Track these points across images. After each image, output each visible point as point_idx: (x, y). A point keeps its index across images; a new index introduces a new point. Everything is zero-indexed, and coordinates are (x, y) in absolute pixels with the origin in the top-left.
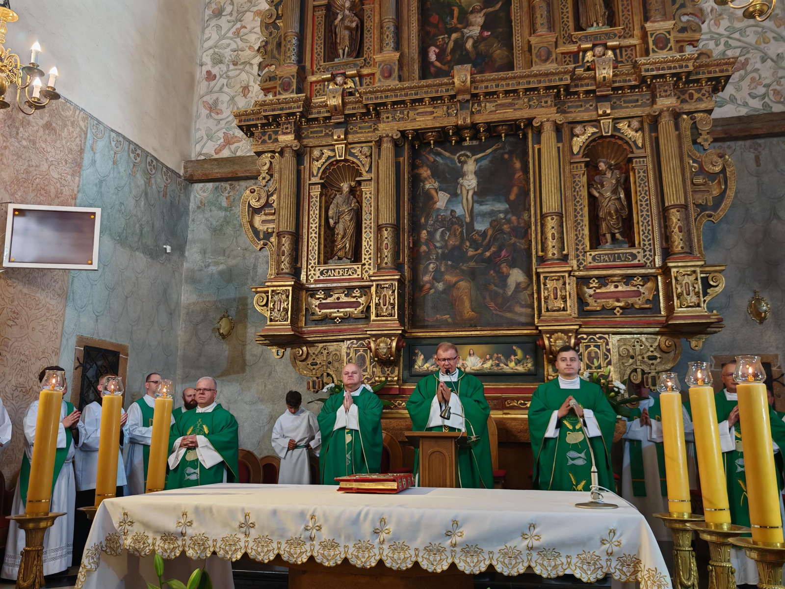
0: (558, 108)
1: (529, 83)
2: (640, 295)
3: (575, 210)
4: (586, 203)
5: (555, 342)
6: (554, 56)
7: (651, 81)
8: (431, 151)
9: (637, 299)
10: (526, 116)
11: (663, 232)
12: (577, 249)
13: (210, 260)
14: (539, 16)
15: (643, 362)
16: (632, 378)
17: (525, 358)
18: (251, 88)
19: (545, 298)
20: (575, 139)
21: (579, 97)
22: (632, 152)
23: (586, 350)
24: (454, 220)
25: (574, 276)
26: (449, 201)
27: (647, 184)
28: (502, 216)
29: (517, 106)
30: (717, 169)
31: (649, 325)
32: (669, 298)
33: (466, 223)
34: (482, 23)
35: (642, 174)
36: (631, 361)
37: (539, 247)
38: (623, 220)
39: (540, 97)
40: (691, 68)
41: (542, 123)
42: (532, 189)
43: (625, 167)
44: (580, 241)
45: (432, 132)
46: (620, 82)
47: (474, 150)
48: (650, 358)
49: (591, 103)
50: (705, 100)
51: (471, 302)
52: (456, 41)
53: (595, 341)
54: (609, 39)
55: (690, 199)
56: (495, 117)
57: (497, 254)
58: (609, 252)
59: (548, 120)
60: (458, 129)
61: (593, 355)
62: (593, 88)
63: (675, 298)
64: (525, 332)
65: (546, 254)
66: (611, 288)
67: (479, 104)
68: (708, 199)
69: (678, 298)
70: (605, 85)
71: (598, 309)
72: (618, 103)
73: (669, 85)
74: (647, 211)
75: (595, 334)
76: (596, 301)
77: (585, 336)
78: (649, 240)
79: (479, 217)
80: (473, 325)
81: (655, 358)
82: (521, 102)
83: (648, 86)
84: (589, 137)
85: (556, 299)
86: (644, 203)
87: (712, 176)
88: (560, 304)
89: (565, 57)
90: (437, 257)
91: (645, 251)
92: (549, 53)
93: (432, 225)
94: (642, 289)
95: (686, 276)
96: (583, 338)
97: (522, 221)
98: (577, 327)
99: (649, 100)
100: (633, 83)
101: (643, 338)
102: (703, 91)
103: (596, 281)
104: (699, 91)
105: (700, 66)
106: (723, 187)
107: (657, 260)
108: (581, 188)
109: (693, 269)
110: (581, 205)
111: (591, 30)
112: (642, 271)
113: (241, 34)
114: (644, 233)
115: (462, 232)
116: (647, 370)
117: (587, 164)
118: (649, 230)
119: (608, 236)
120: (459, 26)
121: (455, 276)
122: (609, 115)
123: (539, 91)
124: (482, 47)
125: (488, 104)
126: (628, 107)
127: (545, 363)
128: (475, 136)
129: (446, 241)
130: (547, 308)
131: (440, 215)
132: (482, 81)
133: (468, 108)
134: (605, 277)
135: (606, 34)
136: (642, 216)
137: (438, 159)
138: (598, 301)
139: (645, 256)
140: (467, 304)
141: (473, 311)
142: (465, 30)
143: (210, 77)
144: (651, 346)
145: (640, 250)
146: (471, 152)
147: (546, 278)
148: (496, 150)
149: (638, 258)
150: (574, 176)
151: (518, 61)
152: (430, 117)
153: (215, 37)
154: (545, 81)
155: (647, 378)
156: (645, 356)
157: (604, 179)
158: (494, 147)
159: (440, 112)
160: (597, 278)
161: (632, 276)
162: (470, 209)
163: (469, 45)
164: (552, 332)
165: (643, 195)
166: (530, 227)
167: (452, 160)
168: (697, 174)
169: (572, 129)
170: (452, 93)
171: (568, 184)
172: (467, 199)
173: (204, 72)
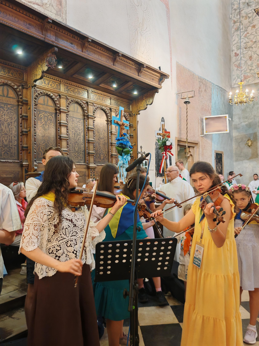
13: (242, 121)
18: (253, 57)
113: (247, 36)
143: (237, 55)
153: (237, 39)
173: (234, 53)
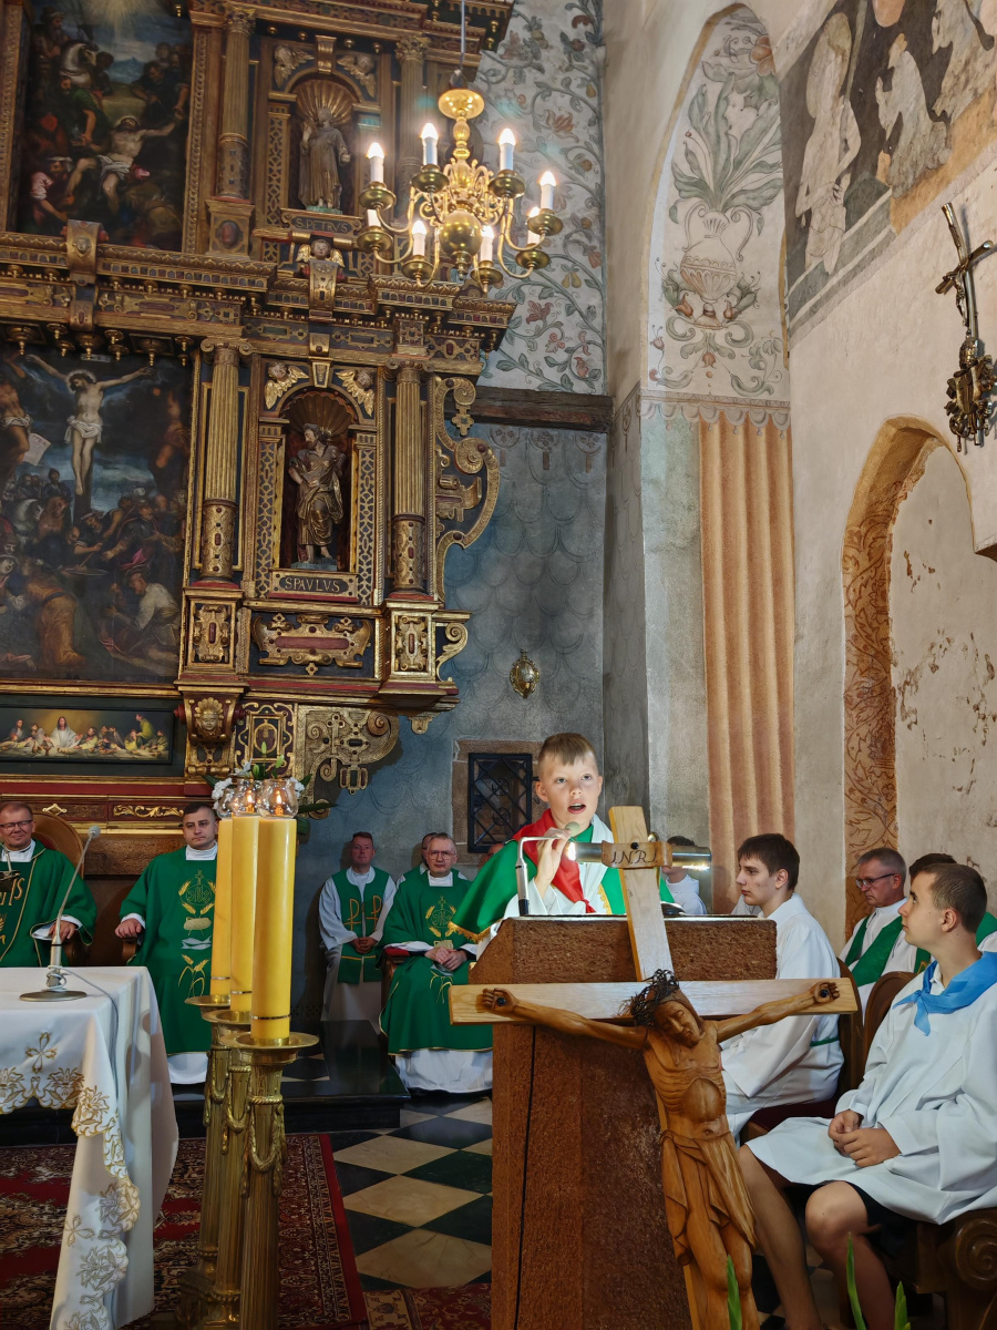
0: (248, 328)
1: (199, 277)
2: (347, 647)
3: (261, 500)
4: (280, 491)
5: (202, 713)
6: (245, 241)
7: (392, 314)
8: (21, 359)
9: (342, 652)
10: (191, 332)
11: (389, 553)
12: (259, 565)
14: (228, 168)
15: (341, 748)
16: (322, 773)
17: (154, 735)
19: (194, 638)
20: (270, 384)
21: (282, 315)
22: (357, 421)
23: (256, 726)
24: (55, 487)
25: (248, 607)
26: (48, 453)
27: (373, 475)
28: (141, 491)
29: (176, 313)
30: (475, 469)
31: (354, 693)
32: (386, 655)
33: (77, 496)
34: (136, 153)
35: (367, 459)
36: (323, 746)
37: (197, 553)
38: (334, 525)
39: (216, 306)
40: (449, 307)
41: (216, 348)
42: (192, 455)
43: (344, 442)
44: (264, 552)
45: (22, 327)
46: (346, 305)
47: (102, 372)
48: (353, 743)
49: (301, 331)
50: (469, 359)
51: (73, 634)
52: (86, 173)
53: (271, 714)
54: (339, 231)
55: (432, 509)
56: (137, 324)
57: (126, 556)
58: (306, 575)
59: (226, 346)
60: (71, 332)
61: (266, 735)
62: (306, 306)
63: (393, 656)
64: (159, 692)
65: (204, 565)
66: (304, 631)
67: (112, 296)
68: (459, 510)
69: (397, 656)
70: (322, 306)
71: (282, 662)
72: (342, 338)
73: (417, 326)
74: (370, 518)
75: (272, 702)
76: (279, 651)
77: (256, 705)
78: (369, 563)
79: (100, 489)
80: (71, 677)
81: (358, 743)
82: (184, 306)
83: (389, 321)
84: (293, 385)
85: (212, 642)
86: (366, 505)
87: (467, 478)
88: (219, 652)
89: (267, 246)
90: (17, 549)
91: (361, 580)
92: (238, 235)
93: (12, 491)
94: (350, 638)
95: (411, 625)
96: (252, 708)
97: (173, 505)
98: (241, 691)
99: (388, 342)
100: (366, 312)
101: (345, 712)
102: (468, 346)
103: (283, 619)
104: (461, 343)
105: (464, 306)
106: (480, 496)
107: (376, 596)
108: (274, 467)
109: (422, 614)
110: (270, 494)
111: (313, 211)
112: (354, 610)
114: (362, 552)
115: (67, 511)
116: (345, 760)
117: (286, 429)
118: (370, 548)
119: (310, 549)
120: (95, 148)
121: (50, 587)
122: (326, 355)
123: (215, 294)
124: (132, 194)
125: (127, 299)
126: (356, 348)
127: (188, 745)
128: (103, 347)
129: (37, 524)
130: (197, 656)
131: (29, 475)
132: (118, 257)
133: (90, 298)
134: (298, 613)
135: (336, 223)
136: (362, 524)
137: (34, 375)
138: (283, 650)
139: (360, 587)
140: (66, 637)
141: (75, 650)
142: (105, 158)
144: (356, 725)
145: (353, 578)
146: (96, 374)
147: (198, 607)
148: (139, 378)
149: (350, 589)
150: (262, 444)
151: (190, 235)
152: (21, 300)
154: (225, 281)
155: (345, 773)
156: (346, 740)
157: (312, 457)
158: (137, 373)
159: (40, 294)
160: (284, 614)
161: (338, 616)
162: (84, 473)
163: (110, 185)
164: (198, 697)
165: (366, 492)
166: (185, 518)
167: (61, 383)
168: (446, 471)
169: (268, 366)
170: (63, 266)
171: (252, 456)
172: (81, 455)
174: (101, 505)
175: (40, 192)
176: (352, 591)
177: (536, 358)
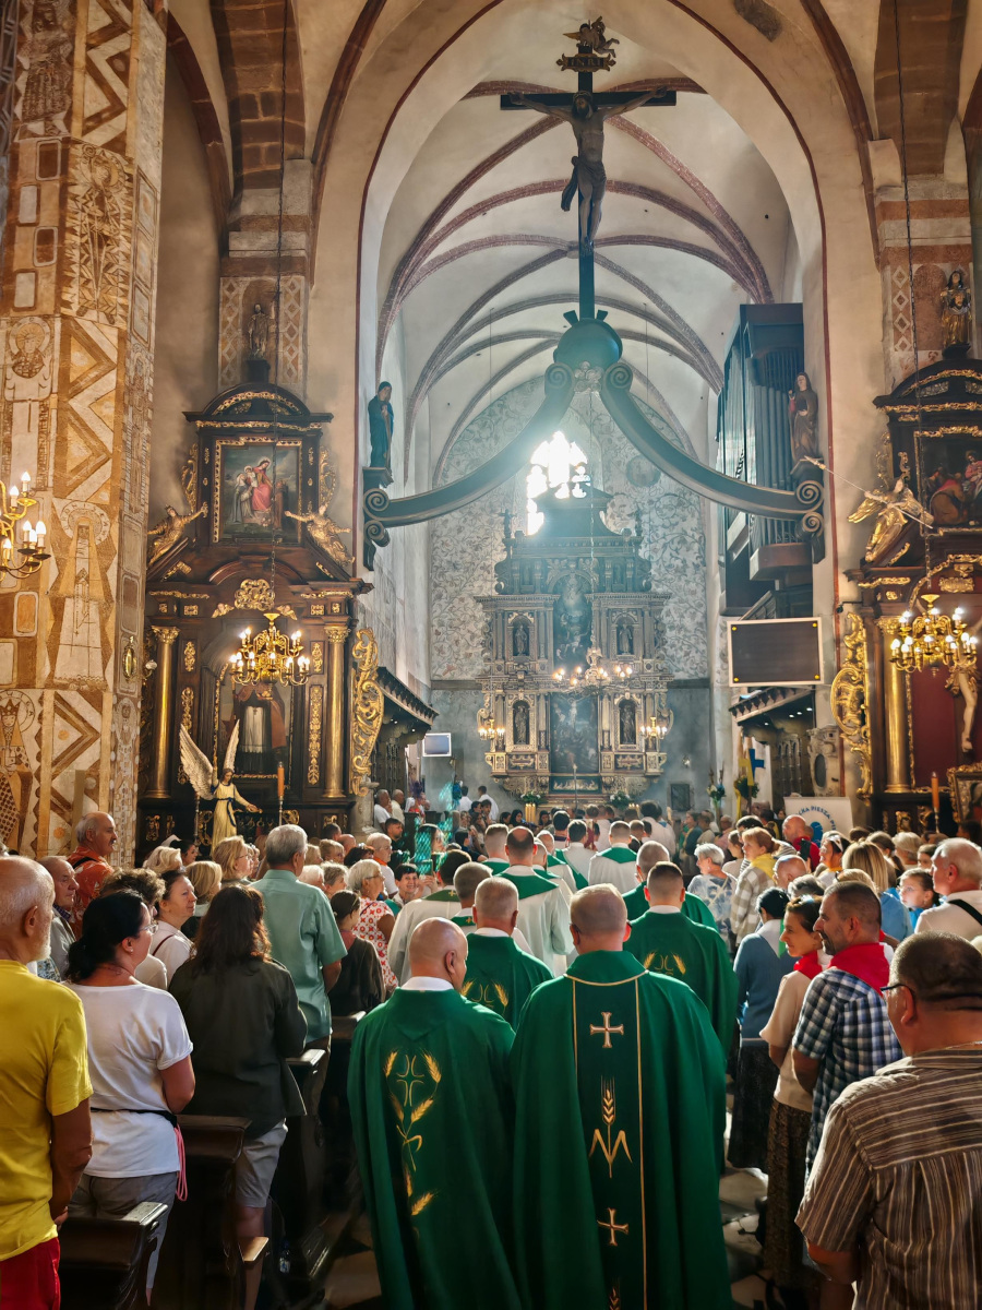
0: (610, 689)
3: (615, 728)
4: (619, 724)
8: (558, 697)
9: (636, 764)
12: (615, 745)
17: (595, 785)
19: (603, 763)
22: (637, 706)
24: (568, 727)
25: (613, 754)
26: (566, 719)
27: (641, 719)
28: (587, 726)
30: (667, 715)
31: (639, 774)
32: (646, 765)
33: (573, 728)
34: (579, 641)
35: (639, 716)
36: (632, 786)
37: (601, 742)
38: (632, 733)
42: (599, 720)
43: (634, 711)
44: (616, 741)
47: (576, 698)
49: (622, 687)
50: (664, 688)
52: (568, 648)
57: (585, 742)
58: (626, 746)
59: (606, 693)
61: (620, 784)
64: (595, 775)
65: (604, 746)
66: (627, 759)
69: (649, 765)
71: (622, 767)
72: (633, 687)
73: (651, 684)
75: (620, 776)
78: (641, 742)
79: (578, 727)
80: (576, 772)
84: (621, 699)
87: (665, 718)
88: (608, 765)
93: (560, 729)
94: (638, 761)
95: (652, 758)
97: (594, 729)
102: (664, 685)
103: (622, 756)
106: (668, 722)
107: (643, 750)
108: (617, 719)
109: (655, 755)
110: (617, 726)
112: (638, 754)
114: (639, 739)
115: (571, 732)
116: (638, 790)
117: (620, 710)
119: (627, 739)
120: (570, 641)
122: (629, 691)
127: (603, 787)
129: (565, 736)
130: (604, 767)
131: (562, 724)
134: (625, 755)
135: (629, 658)
136: (639, 732)
138: (622, 764)
140: (573, 762)
141: (575, 765)
143: (438, 633)
146: (574, 698)
147: (603, 755)
148: (585, 698)
150: (615, 715)
153: (439, 611)
157: (626, 716)
164: (605, 777)
165: (640, 724)
166: (598, 733)
167: (567, 701)
168: (659, 717)
171: (613, 718)
172: (573, 719)
173: (434, 631)
174: (578, 730)
175: (558, 654)
176: (637, 749)
177: (687, 668)
